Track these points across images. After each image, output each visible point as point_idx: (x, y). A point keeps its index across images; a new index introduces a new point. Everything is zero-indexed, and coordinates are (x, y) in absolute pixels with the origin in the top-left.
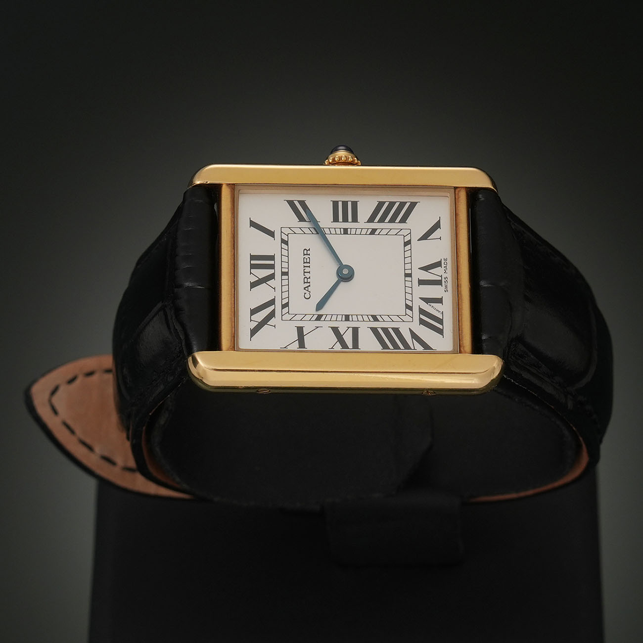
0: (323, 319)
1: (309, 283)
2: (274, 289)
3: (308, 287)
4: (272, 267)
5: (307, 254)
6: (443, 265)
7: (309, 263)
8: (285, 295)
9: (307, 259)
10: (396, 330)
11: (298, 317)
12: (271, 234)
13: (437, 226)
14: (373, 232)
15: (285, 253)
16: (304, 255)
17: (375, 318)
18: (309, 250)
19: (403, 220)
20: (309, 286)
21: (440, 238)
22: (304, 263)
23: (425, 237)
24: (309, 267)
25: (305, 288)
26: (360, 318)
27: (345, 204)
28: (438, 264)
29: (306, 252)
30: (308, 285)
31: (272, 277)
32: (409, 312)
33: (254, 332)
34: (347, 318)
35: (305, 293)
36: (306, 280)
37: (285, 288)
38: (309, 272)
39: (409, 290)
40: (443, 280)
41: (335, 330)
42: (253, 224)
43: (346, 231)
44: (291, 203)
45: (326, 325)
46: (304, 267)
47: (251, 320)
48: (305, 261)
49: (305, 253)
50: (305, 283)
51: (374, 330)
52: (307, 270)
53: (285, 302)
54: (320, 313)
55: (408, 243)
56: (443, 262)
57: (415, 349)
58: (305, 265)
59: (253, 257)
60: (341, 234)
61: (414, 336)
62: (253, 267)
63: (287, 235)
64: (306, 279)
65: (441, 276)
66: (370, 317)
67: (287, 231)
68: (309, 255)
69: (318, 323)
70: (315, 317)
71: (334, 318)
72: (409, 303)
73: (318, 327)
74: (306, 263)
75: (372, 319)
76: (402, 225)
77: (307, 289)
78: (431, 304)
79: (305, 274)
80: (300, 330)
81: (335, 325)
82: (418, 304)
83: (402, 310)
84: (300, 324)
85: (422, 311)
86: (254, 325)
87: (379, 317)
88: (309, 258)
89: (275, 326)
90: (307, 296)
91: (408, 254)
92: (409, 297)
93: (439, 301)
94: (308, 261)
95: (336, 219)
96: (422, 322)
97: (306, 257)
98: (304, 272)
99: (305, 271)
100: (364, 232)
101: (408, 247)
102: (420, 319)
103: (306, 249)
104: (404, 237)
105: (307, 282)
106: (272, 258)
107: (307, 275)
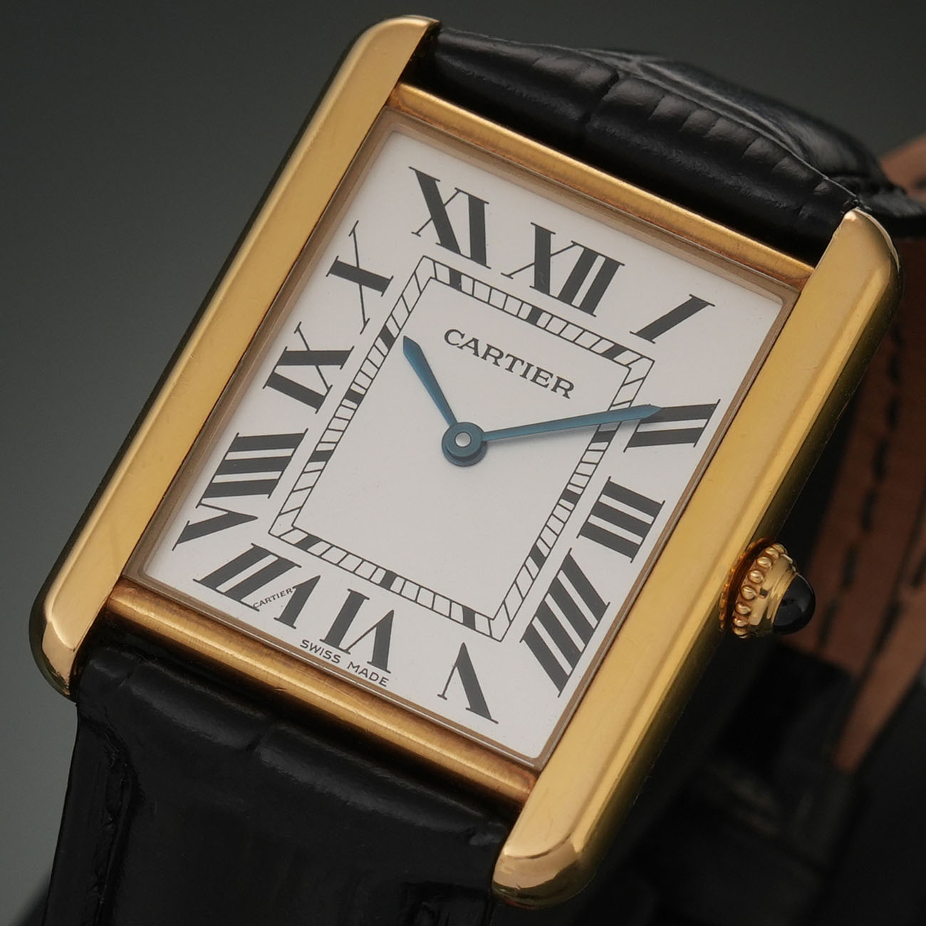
0: (380, 343)
1: (484, 357)
2: (509, 276)
3: (476, 349)
4: (567, 296)
5: (557, 385)
6: (372, 669)
7: (534, 380)
8: (482, 292)
9: (546, 379)
10: (267, 488)
11: (412, 293)
12: (650, 333)
13: (478, 704)
14: (537, 556)
15: (587, 340)
16: (560, 380)
17: (321, 456)
18: (566, 395)
19: (531, 637)
20: (476, 354)
21: (442, 696)
22: (539, 370)
23: (464, 664)
24: (524, 376)
25: (476, 341)
26: (337, 424)
27: (642, 529)
28: (380, 658)
29: (564, 387)
30: (482, 351)
31: (542, 283)
32: (298, 537)
33: (428, 185)
34: (354, 397)
35: (463, 336)
36: (492, 354)
37: (498, 299)
38: (510, 369)
39: (351, 563)
40: (334, 651)
41: (338, 358)
42: (694, 305)
43: (570, 496)
44: (705, 411)
45: (361, 343)
46: (530, 366)
47: (459, 191)
48: (542, 374)
49: (562, 384)
50: (490, 347)
51: (293, 441)
52: (520, 369)
53: (466, 284)
54: (399, 344)
55: (469, 618)
56: (381, 673)
57: (200, 504)
58: (532, 372)
59: (611, 267)
60: (569, 483)
61: (232, 519)
62: (588, 257)
63: (627, 366)
64: (497, 354)
65: (347, 651)
66: (331, 447)
67: (639, 369)
68: (554, 390)
69: (375, 329)
70: (394, 331)
71: (369, 369)
72: (317, 548)
73: (365, 323)
74: (537, 375)
75: (322, 448)
76: (520, 628)
77: (472, 344)
78: (291, 595)
79: (511, 359)
80: (380, 283)
81: (353, 363)
82: (306, 566)
83: (309, 524)
84: (393, 290)
85: (283, 565)
86: (445, 192)
87: (320, 465)
88: (546, 386)
89: (417, 234)
90: (454, 337)
91: (442, 605)
92: (335, 555)
93: (289, 617)
94: (539, 380)
95: (612, 489)
96: (257, 553)
97: (552, 382)
98: (515, 359)
99: (518, 362)
100: (549, 537)
101: (458, 614)
102: (266, 553)
103: (572, 387)
104: (489, 619)
105: (487, 353)
106: (589, 305)
107: (504, 362)
